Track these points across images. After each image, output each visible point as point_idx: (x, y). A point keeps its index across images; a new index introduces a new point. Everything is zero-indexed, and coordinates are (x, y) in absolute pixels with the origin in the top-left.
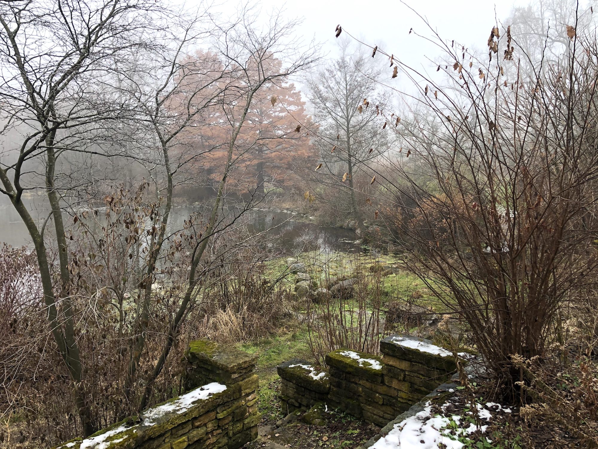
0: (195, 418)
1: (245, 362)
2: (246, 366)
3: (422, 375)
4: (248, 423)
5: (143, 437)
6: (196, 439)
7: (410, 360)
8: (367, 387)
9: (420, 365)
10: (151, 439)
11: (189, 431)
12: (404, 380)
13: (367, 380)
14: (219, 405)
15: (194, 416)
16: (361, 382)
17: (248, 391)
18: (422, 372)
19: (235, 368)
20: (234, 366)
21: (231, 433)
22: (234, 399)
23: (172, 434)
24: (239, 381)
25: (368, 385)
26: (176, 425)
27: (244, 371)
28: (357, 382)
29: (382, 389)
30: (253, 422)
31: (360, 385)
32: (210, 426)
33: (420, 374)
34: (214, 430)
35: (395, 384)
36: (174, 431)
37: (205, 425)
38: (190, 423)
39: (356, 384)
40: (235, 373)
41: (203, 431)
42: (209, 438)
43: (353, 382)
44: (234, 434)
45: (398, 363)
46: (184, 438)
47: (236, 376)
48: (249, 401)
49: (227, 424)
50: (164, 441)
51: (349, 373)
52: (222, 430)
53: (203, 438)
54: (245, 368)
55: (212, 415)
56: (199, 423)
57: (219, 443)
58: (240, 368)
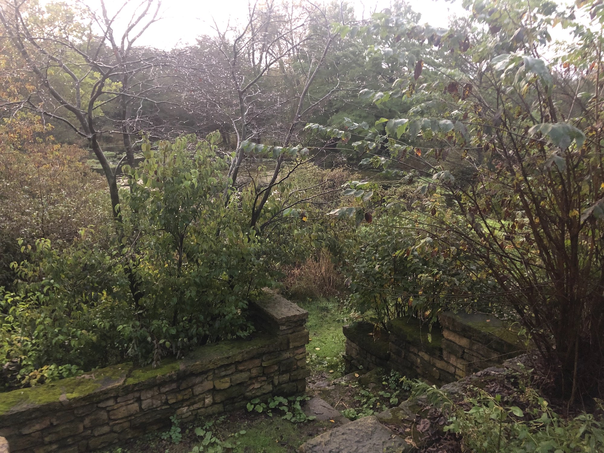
0: (239, 363)
1: (295, 316)
2: (295, 320)
3: (481, 355)
4: (295, 375)
5: (185, 371)
6: (238, 382)
7: (469, 338)
8: (426, 359)
9: (480, 344)
10: (193, 374)
11: (232, 373)
12: (462, 358)
13: (426, 352)
14: (264, 354)
15: (237, 360)
16: (420, 354)
17: (297, 344)
18: (481, 352)
19: (284, 320)
20: (282, 318)
21: (276, 382)
22: (281, 350)
23: (214, 373)
24: (287, 334)
25: (426, 357)
26: (219, 366)
27: (293, 325)
28: (416, 352)
29: (439, 364)
30: (300, 375)
31: (419, 356)
32: (254, 372)
33: (479, 354)
34: (258, 376)
35: (453, 360)
36: (216, 371)
37: (249, 370)
38: (233, 367)
39: (415, 354)
40: (283, 325)
41: (246, 375)
42: (254, 384)
43: (412, 352)
44: (280, 384)
45: (458, 339)
46: (226, 379)
47: (284, 328)
48: (297, 354)
49: (272, 373)
50: (207, 378)
51: (409, 343)
52: (267, 378)
53: (246, 382)
54: (295, 322)
55: (257, 362)
56: (243, 368)
57: (264, 389)
58: (288, 320)
